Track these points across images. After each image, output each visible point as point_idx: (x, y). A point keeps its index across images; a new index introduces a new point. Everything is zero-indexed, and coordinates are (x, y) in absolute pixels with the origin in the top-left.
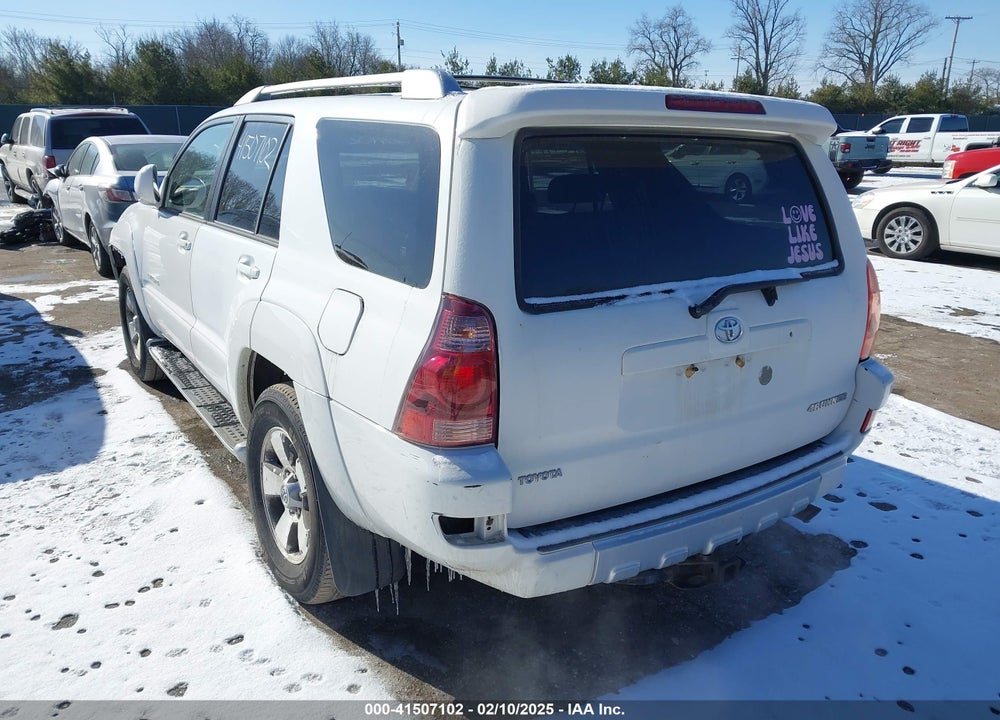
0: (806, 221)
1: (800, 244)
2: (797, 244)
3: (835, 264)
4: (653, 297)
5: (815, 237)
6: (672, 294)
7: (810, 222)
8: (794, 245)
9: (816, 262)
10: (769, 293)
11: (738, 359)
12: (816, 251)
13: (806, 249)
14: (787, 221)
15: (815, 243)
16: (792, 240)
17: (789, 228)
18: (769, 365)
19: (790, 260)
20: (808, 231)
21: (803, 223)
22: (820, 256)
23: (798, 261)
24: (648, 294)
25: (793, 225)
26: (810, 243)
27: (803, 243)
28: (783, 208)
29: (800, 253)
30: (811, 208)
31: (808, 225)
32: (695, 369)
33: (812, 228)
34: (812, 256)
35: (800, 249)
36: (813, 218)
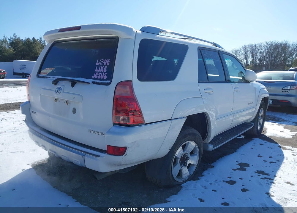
0: (105, 64)
1: (98, 72)
3: (109, 81)
5: (105, 71)
7: (106, 65)
8: (96, 72)
9: (103, 79)
11: (67, 102)
12: (104, 76)
13: (100, 75)
14: (97, 64)
15: (105, 73)
16: (96, 70)
17: (97, 66)
18: (74, 107)
19: (93, 77)
20: (104, 68)
21: (103, 65)
22: (105, 78)
23: (96, 78)
25: (99, 66)
26: (103, 72)
27: (100, 72)
28: (98, 60)
29: (98, 75)
30: (109, 60)
31: (105, 66)
32: (56, 100)
33: (106, 67)
34: (102, 77)
35: (98, 74)
36: (108, 64)
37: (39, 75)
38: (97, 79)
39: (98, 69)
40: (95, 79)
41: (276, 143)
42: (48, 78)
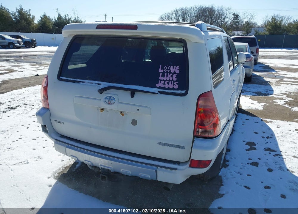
0: (172, 72)
1: (165, 81)
2: (164, 80)
3: (184, 92)
4: (93, 84)
5: (175, 79)
6: (99, 85)
7: (175, 73)
8: (161, 80)
9: (173, 89)
10: (133, 93)
11: (121, 113)
12: (174, 85)
13: (168, 83)
14: (161, 70)
15: (174, 82)
16: (161, 78)
17: (161, 74)
18: (133, 118)
19: (157, 85)
20: (172, 76)
21: (170, 72)
22: (176, 87)
23: (162, 87)
24: (92, 83)
25: (163, 73)
26: (171, 81)
27: (167, 80)
28: (161, 66)
29: (164, 84)
30: (178, 67)
31: (173, 74)
32: (102, 110)
33: (175, 75)
34: (171, 86)
35: (164, 82)
36: (178, 72)
37: (61, 77)
38: (164, 88)
39: (163, 76)
40: (160, 88)
41: (256, 117)
42: (82, 83)
